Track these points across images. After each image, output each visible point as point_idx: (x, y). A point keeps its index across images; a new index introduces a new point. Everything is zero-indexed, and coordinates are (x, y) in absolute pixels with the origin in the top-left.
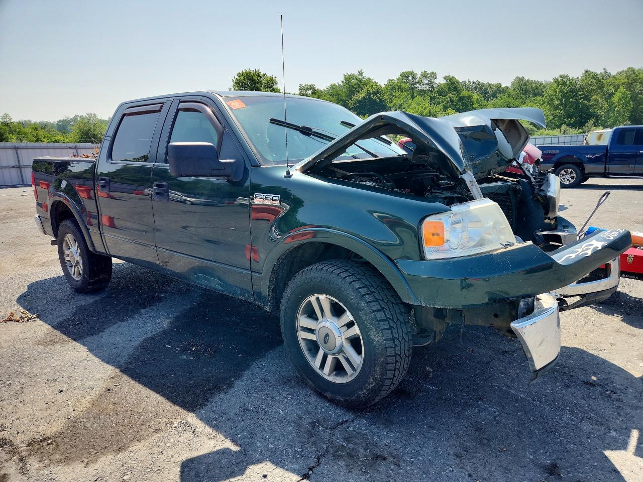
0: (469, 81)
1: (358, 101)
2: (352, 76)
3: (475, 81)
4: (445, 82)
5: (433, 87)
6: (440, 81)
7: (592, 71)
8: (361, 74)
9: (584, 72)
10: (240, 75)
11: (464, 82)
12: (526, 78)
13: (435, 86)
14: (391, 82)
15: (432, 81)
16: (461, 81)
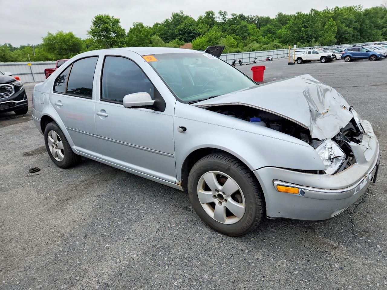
0: (251, 16)
1: (180, 30)
2: (177, 15)
3: (255, 16)
4: (232, 17)
5: (225, 21)
6: (229, 17)
7: (315, 9)
8: (182, 13)
9: (311, 10)
10: (96, 18)
11: (248, 16)
12: (284, 14)
13: (227, 20)
14: (200, 18)
15: (225, 17)
16: (246, 16)
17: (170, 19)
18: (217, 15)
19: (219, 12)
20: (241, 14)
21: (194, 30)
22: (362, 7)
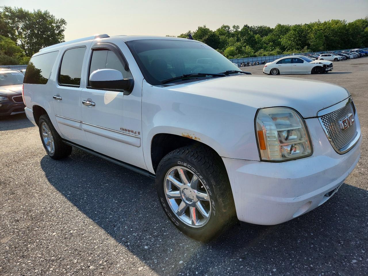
17: (196, 31)
18: (231, 28)
19: (233, 26)
20: (246, 24)
21: (215, 40)
22: (346, 22)
